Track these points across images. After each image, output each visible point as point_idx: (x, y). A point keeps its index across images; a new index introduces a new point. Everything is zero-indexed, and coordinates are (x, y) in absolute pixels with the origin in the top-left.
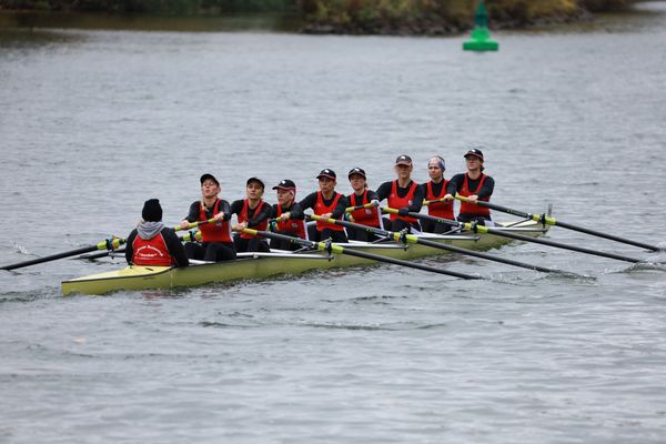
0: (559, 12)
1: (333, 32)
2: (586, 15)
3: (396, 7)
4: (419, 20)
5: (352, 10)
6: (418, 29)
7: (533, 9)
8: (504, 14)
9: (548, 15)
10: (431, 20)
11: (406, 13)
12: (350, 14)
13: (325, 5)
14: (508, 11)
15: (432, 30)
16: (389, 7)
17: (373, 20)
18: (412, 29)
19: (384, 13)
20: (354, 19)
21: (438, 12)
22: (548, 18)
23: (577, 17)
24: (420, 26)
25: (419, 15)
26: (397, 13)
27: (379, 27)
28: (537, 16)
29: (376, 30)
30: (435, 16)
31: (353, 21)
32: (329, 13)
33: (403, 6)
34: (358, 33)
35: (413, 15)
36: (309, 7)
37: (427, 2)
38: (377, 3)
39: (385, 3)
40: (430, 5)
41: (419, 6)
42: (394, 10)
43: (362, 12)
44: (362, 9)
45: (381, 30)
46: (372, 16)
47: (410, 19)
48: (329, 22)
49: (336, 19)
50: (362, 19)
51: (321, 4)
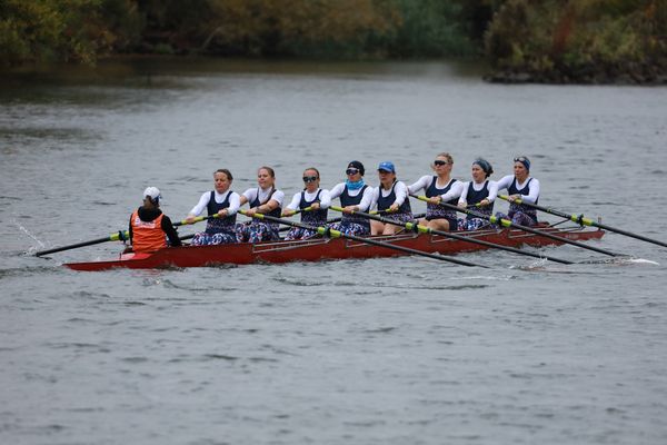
1: (530, 81)
3: (615, 49)
4: (644, 66)
5: (557, 51)
6: (641, 78)
10: (659, 65)
11: (627, 56)
12: (551, 58)
13: (522, 47)
15: (660, 78)
16: (605, 50)
17: (583, 66)
18: (633, 77)
19: (598, 56)
20: (559, 64)
24: (644, 73)
25: (643, 60)
26: (614, 57)
27: (591, 75)
29: (587, 78)
31: (555, 67)
32: (526, 58)
33: (624, 48)
34: (563, 83)
35: (637, 60)
36: (501, 50)
37: (653, 42)
38: (589, 43)
39: (599, 43)
40: (659, 46)
41: (646, 48)
42: (611, 54)
43: (568, 56)
44: (568, 52)
45: (595, 80)
46: (582, 61)
47: (631, 64)
48: (525, 68)
49: (536, 65)
50: (568, 64)
51: (516, 48)
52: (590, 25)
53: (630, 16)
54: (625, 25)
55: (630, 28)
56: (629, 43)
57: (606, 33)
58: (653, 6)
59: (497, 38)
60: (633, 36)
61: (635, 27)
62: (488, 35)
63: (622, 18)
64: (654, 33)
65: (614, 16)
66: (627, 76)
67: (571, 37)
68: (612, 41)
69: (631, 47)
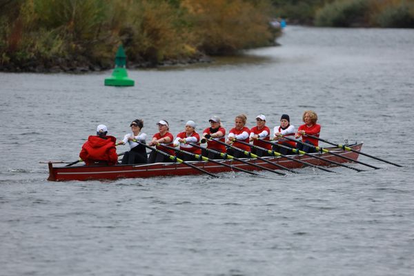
0: (183, 56)
2: (205, 58)
7: (162, 53)
8: (138, 57)
9: (175, 58)
14: (141, 54)
21: (83, 54)
22: (175, 61)
23: (198, 60)
28: (165, 59)
30: (81, 58)
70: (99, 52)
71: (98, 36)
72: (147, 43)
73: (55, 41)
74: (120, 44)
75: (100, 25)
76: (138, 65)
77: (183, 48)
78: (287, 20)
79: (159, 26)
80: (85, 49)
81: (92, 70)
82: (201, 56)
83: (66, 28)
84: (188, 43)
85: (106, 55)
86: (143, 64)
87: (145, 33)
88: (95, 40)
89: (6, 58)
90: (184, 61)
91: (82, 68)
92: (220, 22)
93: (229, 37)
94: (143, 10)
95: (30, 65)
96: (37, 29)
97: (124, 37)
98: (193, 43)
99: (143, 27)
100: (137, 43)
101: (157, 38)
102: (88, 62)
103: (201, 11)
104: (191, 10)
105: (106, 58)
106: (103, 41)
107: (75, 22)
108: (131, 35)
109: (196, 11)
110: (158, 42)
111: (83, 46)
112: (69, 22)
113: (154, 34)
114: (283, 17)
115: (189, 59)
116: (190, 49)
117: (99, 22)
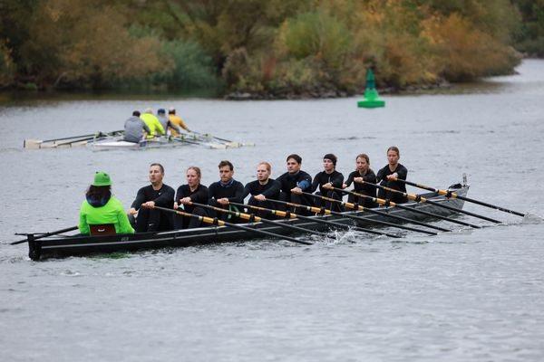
0: (424, 82)
1: (251, 98)
2: (445, 84)
3: (299, 78)
4: (316, 88)
5: (265, 80)
6: (315, 94)
7: (404, 79)
8: (382, 84)
9: (415, 83)
10: (326, 87)
11: (306, 82)
12: (262, 83)
13: (244, 77)
14: (384, 80)
15: (326, 95)
16: (293, 78)
17: (281, 88)
18: (311, 94)
19: (290, 83)
20: (266, 87)
21: (330, 81)
22: (416, 86)
23: (438, 85)
24: (317, 92)
25: (316, 84)
26: (299, 82)
27: (286, 93)
28: (407, 85)
29: (283, 95)
30: (327, 84)
31: (265, 89)
32: (248, 84)
33: (304, 77)
34: (270, 99)
35: (312, 84)
36: (232, 80)
37: (322, 74)
38: (284, 75)
39: (290, 75)
40: (324, 77)
41: (317, 77)
42: (297, 80)
43: (272, 83)
44: (272, 79)
45: (288, 96)
46: (280, 85)
47: (309, 87)
48: (248, 91)
49: (253, 88)
50: (272, 87)
51: (241, 77)
52: (284, 64)
53: (307, 58)
54: (304, 64)
55: (307, 65)
56: (307, 75)
57: (293, 69)
58: (320, 54)
59: (229, 72)
60: (309, 70)
61: (310, 65)
62: (224, 71)
63: (303, 60)
64: (322, 68)
65: (298, 59)
66: (307, 94)
67: (274, 72)
68: (298, 73)
69: (308, 77)
70: (345, 78)
71: (343, 64)
72: (389, 70)
73: (304, 71)
74: (364, 71)
75: (345, 55)
76: (382, 91)
77: (424, 73)
78: (526, 54)
79: (400, 54)
80: (332, 77)
81: (338, 96)
82: (441, 81)
83: (314, 57)
84: (428, 70)
85: (350, 80)
86: (387, 90)
87: (388, 61)
88: (341, 68)
89: (260, 87)
90: (425, 87)
91: (329, 94)
92: (459, 52)
93: (468, 65)
94: (386, 40)
95: (282, 93)
96: (288, 60)
97: (368, 65)
98: (433, 70)
99: (385, 55)
100: (380, 71)
101: (399, 65)
102: (336, 89)
103: (441, 41)
104: (432, 41)
105: (351, 84)
106: (348, 69)
107: (323, 52)
108: (374, 63)
109: (436, 41)
110: (400, 69)
111: (330, 75)
112: (316, 53)
113: (396, 61)
114: (523, 51)
115: (430, 85)
116: (431, 76)
117: (344, 52)
